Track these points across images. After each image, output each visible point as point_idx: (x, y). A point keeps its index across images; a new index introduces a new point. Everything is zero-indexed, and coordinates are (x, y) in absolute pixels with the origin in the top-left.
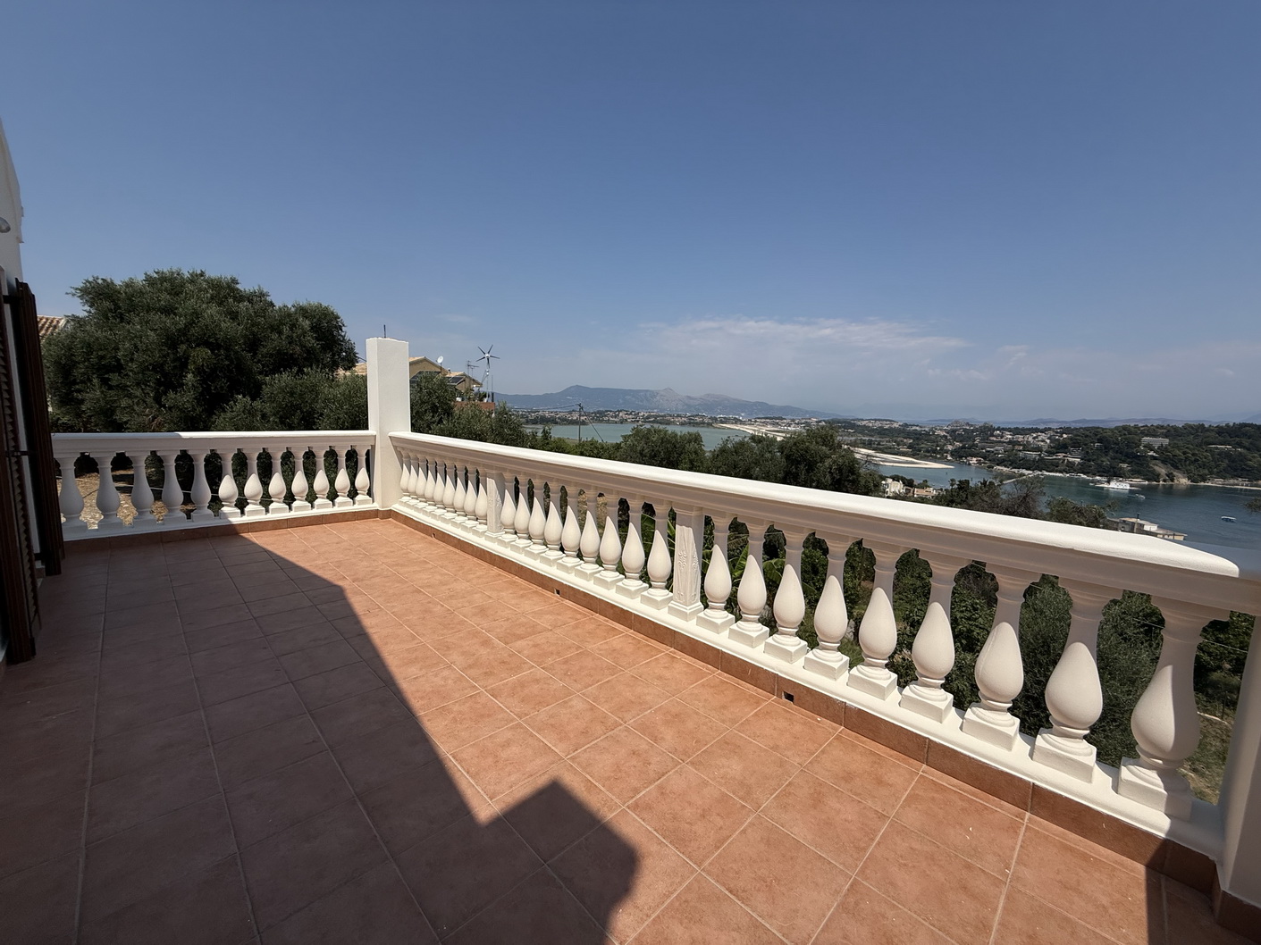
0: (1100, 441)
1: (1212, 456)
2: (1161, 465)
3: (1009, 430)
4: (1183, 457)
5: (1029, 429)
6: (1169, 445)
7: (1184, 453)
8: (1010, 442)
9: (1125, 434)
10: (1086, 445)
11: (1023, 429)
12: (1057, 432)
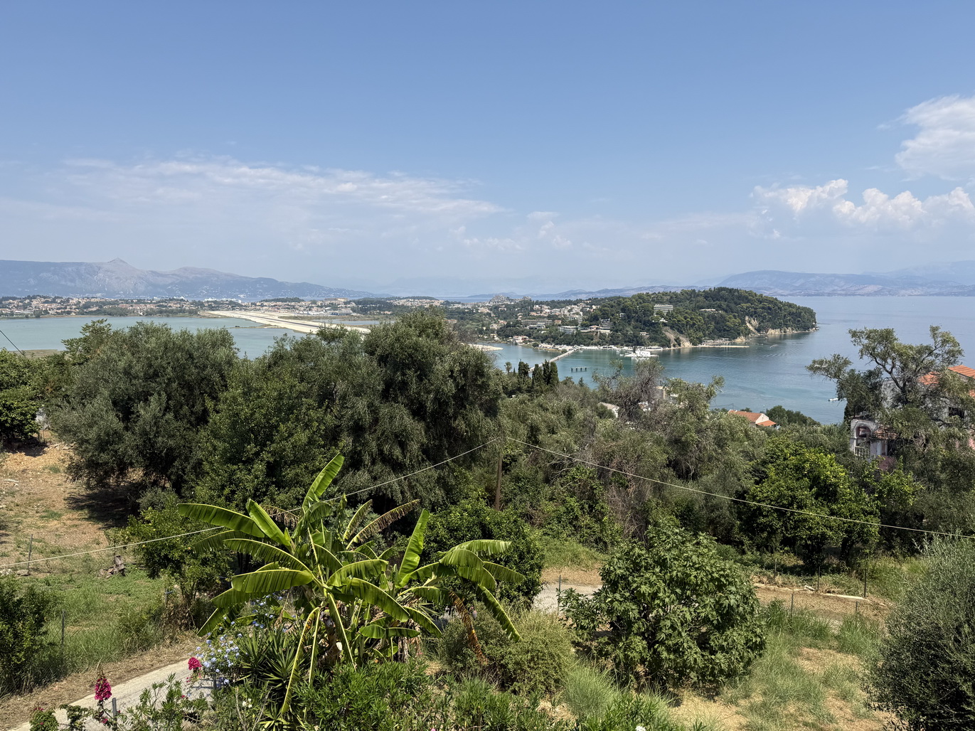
0: (623, 310)
1: (704, 319)
2: (670, 330)
3: (547, 303)
4: (684, 322)
5: (564, 302)
6: (674, 310)
7: (685, 318)
8: (549, 317)
9: (640, 303)
10: (613, 315)
11: (559, 302)
12: (587, 304)
